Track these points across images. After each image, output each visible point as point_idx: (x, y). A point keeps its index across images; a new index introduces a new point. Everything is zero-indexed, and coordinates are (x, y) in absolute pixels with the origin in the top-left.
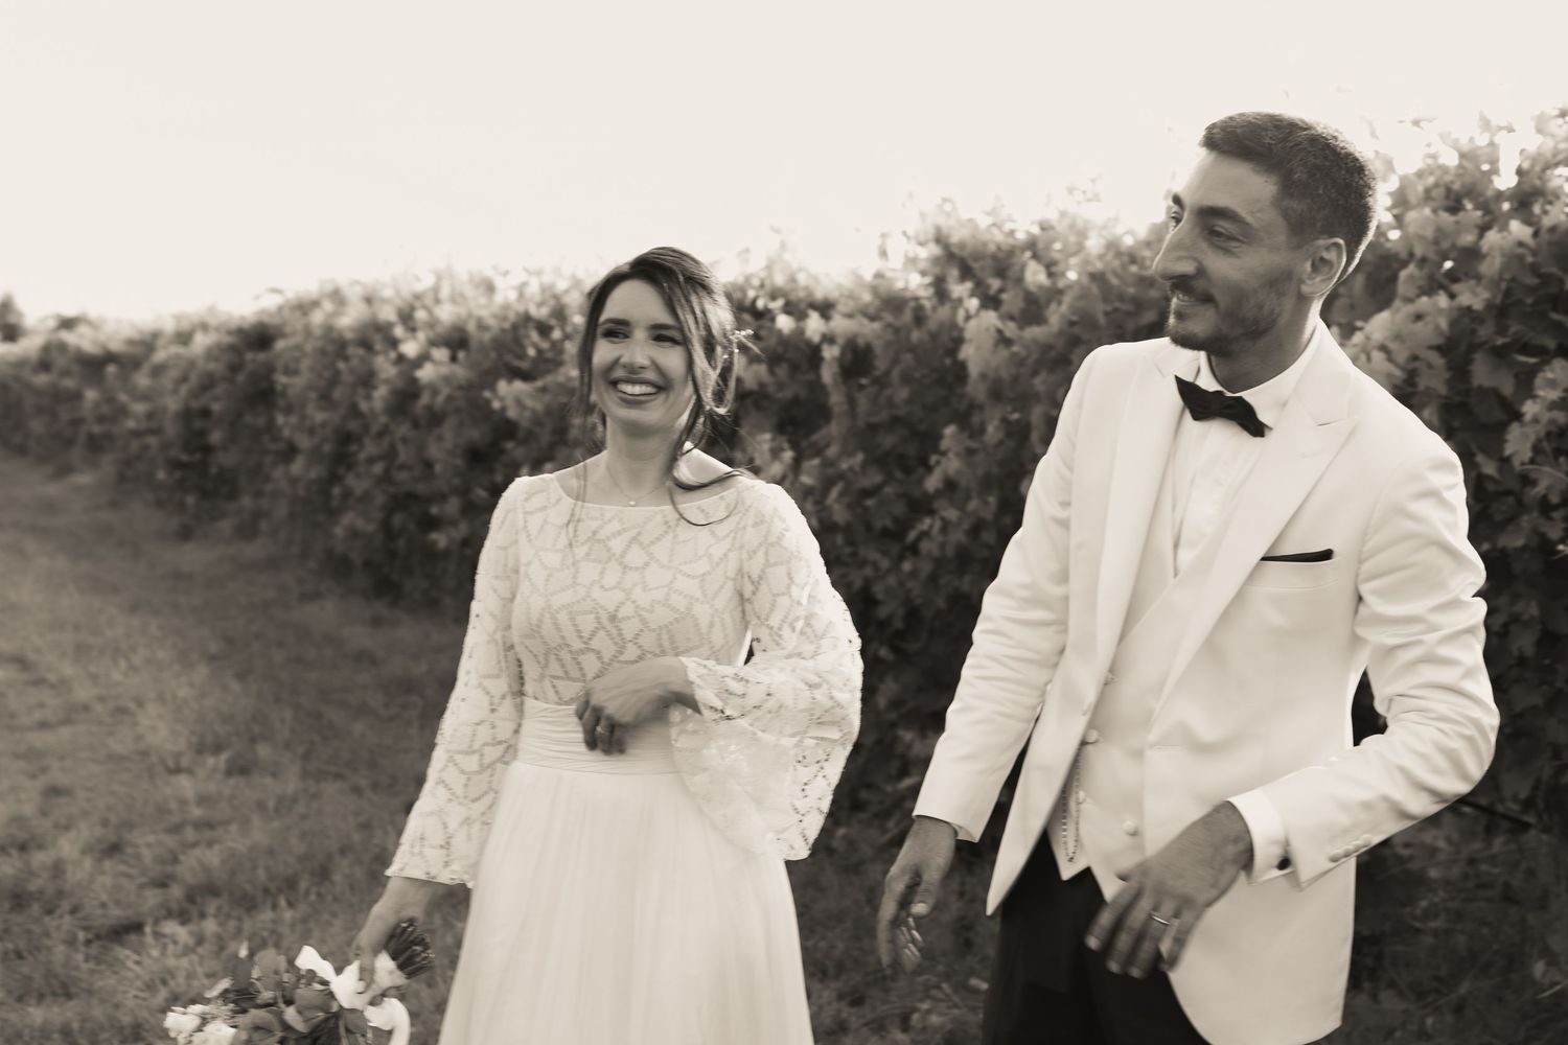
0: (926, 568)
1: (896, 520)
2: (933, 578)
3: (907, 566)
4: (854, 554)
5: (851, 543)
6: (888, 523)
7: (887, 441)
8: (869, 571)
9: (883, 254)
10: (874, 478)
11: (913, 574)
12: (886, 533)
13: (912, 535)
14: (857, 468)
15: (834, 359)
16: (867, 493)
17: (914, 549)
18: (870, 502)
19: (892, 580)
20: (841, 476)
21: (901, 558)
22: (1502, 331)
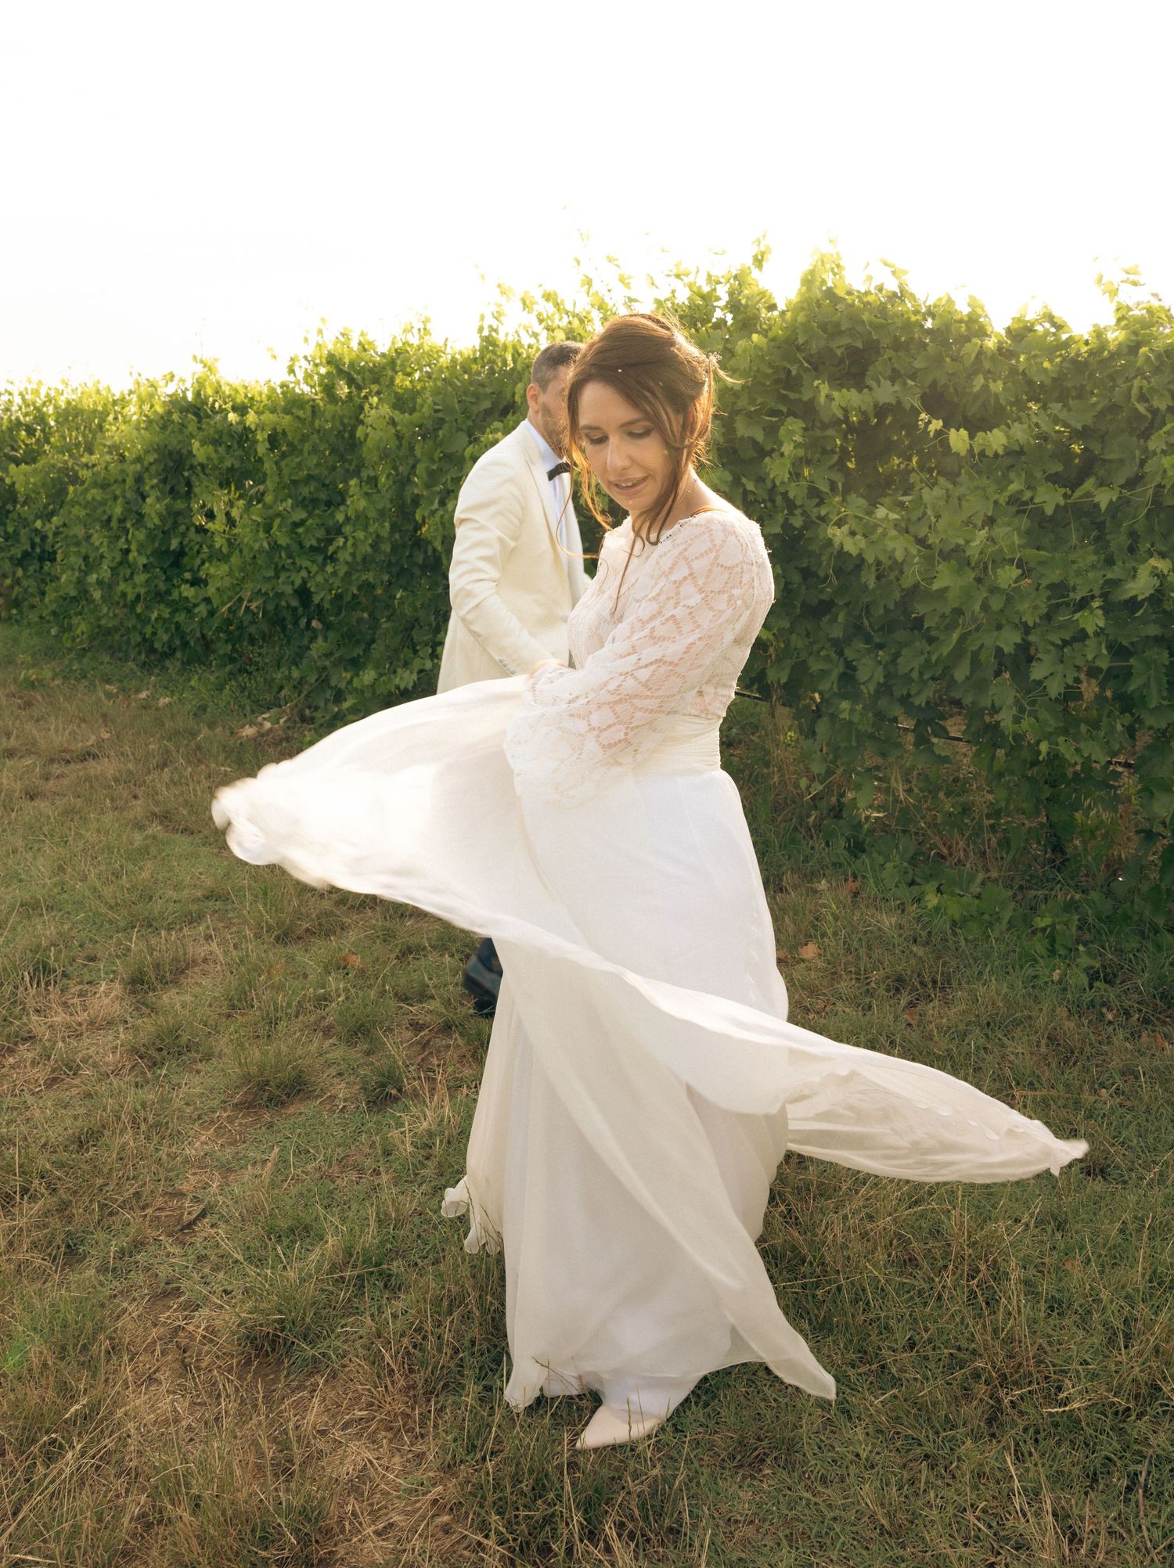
0: (343, 570)
1: (319, 541)
2: (348, 574)
3: (329, 569)
4: (294, 563)
5: (290, 557)
6: (314, 543)
7: (305, 491)
8: (304, 573)
9: (291, 371)
10: (300, 515)
11: (334, 574)
12: (313, 549)
13: (331, 549)
14: (289, 509)
15: (264, 440)
16: (296, 525)
17: (332, 558)
18: (300, 530)
19: (319, 579)
20: (279, 515)
21: (324, 565)
22: (752, 401)
